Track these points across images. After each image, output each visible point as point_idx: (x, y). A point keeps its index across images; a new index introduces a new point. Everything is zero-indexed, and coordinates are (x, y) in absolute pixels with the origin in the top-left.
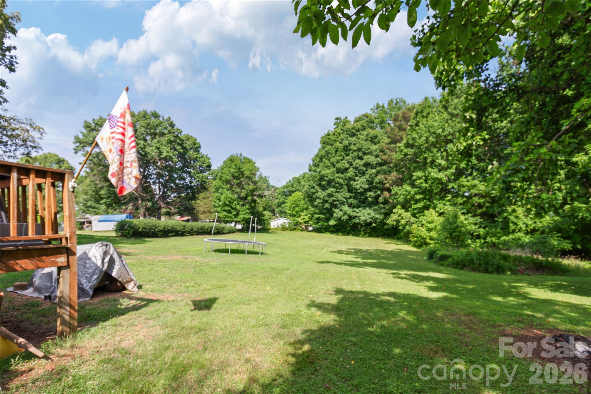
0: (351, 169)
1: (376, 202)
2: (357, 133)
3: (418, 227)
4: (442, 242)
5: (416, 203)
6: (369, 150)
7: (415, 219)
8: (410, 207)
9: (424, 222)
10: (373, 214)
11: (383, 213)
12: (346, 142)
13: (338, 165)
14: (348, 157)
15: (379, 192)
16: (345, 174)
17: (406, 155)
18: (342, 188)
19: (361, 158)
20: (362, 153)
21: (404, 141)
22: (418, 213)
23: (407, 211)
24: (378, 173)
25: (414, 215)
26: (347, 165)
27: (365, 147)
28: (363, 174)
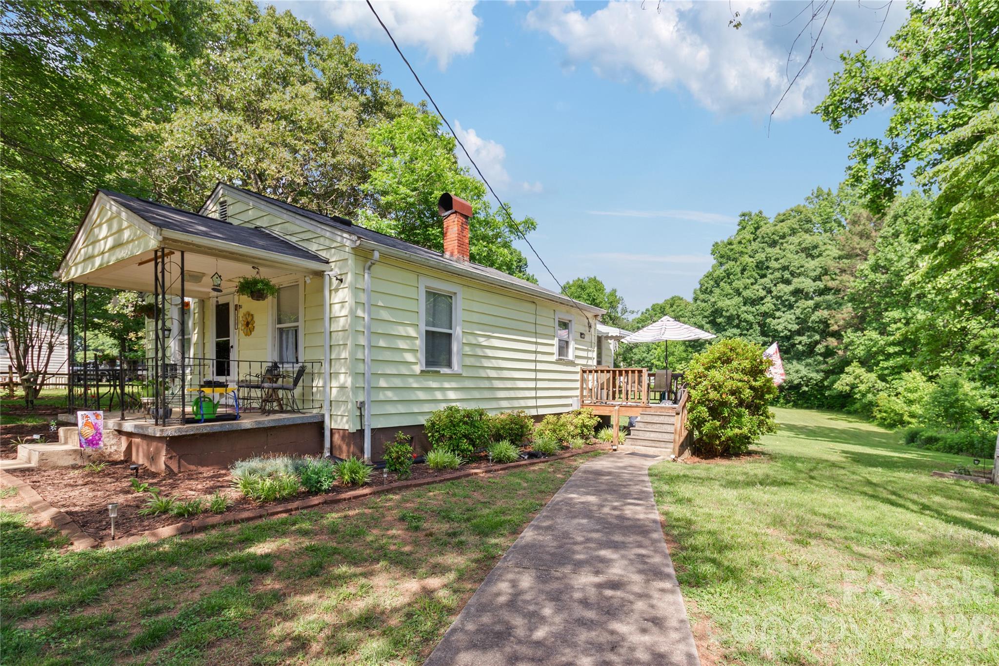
0: (768, 299)
1: (810, 351)
2: (781, 241)
3: (889, 396)
4: (930, 421)
5: (886, 360)
6: (803, 269)
7: (884, 384)
8: (877, 364)
9: (900, 390)
10: (804, 371)
11: (823, 371)
12: (761, 256)
13: (747, 293)
14: (765, 279)
15: (817, 337)
16: (757, 307)
17: (872, 283)
18: (751, 328)
19: (788, 282)
20: (788, 274)
21: (872, 260)
22: (891, 374)
23: (870, 370)
24: (817, 307)
25: (882, 378)
26: (762, 293)
27: (796, 264)
28: (791, 307)
